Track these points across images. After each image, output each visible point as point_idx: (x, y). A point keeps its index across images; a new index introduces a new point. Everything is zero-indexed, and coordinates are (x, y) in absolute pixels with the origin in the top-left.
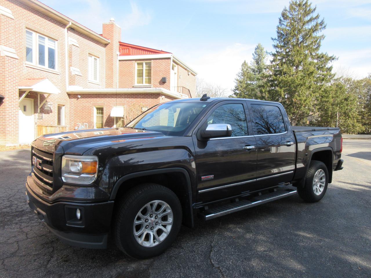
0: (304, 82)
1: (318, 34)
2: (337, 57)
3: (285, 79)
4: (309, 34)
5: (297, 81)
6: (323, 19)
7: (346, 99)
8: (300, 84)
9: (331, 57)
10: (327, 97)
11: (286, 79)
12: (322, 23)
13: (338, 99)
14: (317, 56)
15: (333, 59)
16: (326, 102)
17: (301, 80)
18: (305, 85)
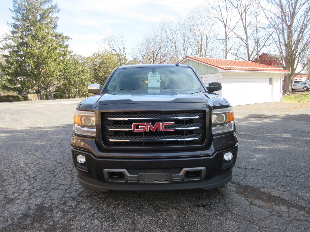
0: (51, 55)
1: (53, 15)
2: (71, 38)
3: (32, 51)
4: (47, 14)
5: (44, 54)
6: (56, 4)
7: (82, 71)
8: (47, 57)
9: (66, 37)
10: (69, 69)
11: (34, 52)
12: (55, 7)
13: (77, 71)
14: (55, 34)
15: (68, 39)
16: (68, 73)
17: (47, 53)
18: (51, 58)
